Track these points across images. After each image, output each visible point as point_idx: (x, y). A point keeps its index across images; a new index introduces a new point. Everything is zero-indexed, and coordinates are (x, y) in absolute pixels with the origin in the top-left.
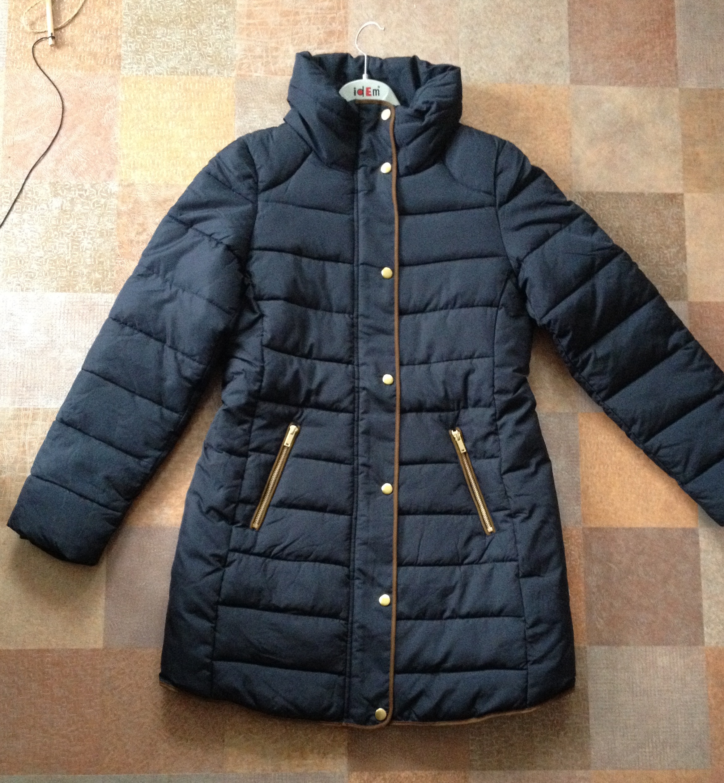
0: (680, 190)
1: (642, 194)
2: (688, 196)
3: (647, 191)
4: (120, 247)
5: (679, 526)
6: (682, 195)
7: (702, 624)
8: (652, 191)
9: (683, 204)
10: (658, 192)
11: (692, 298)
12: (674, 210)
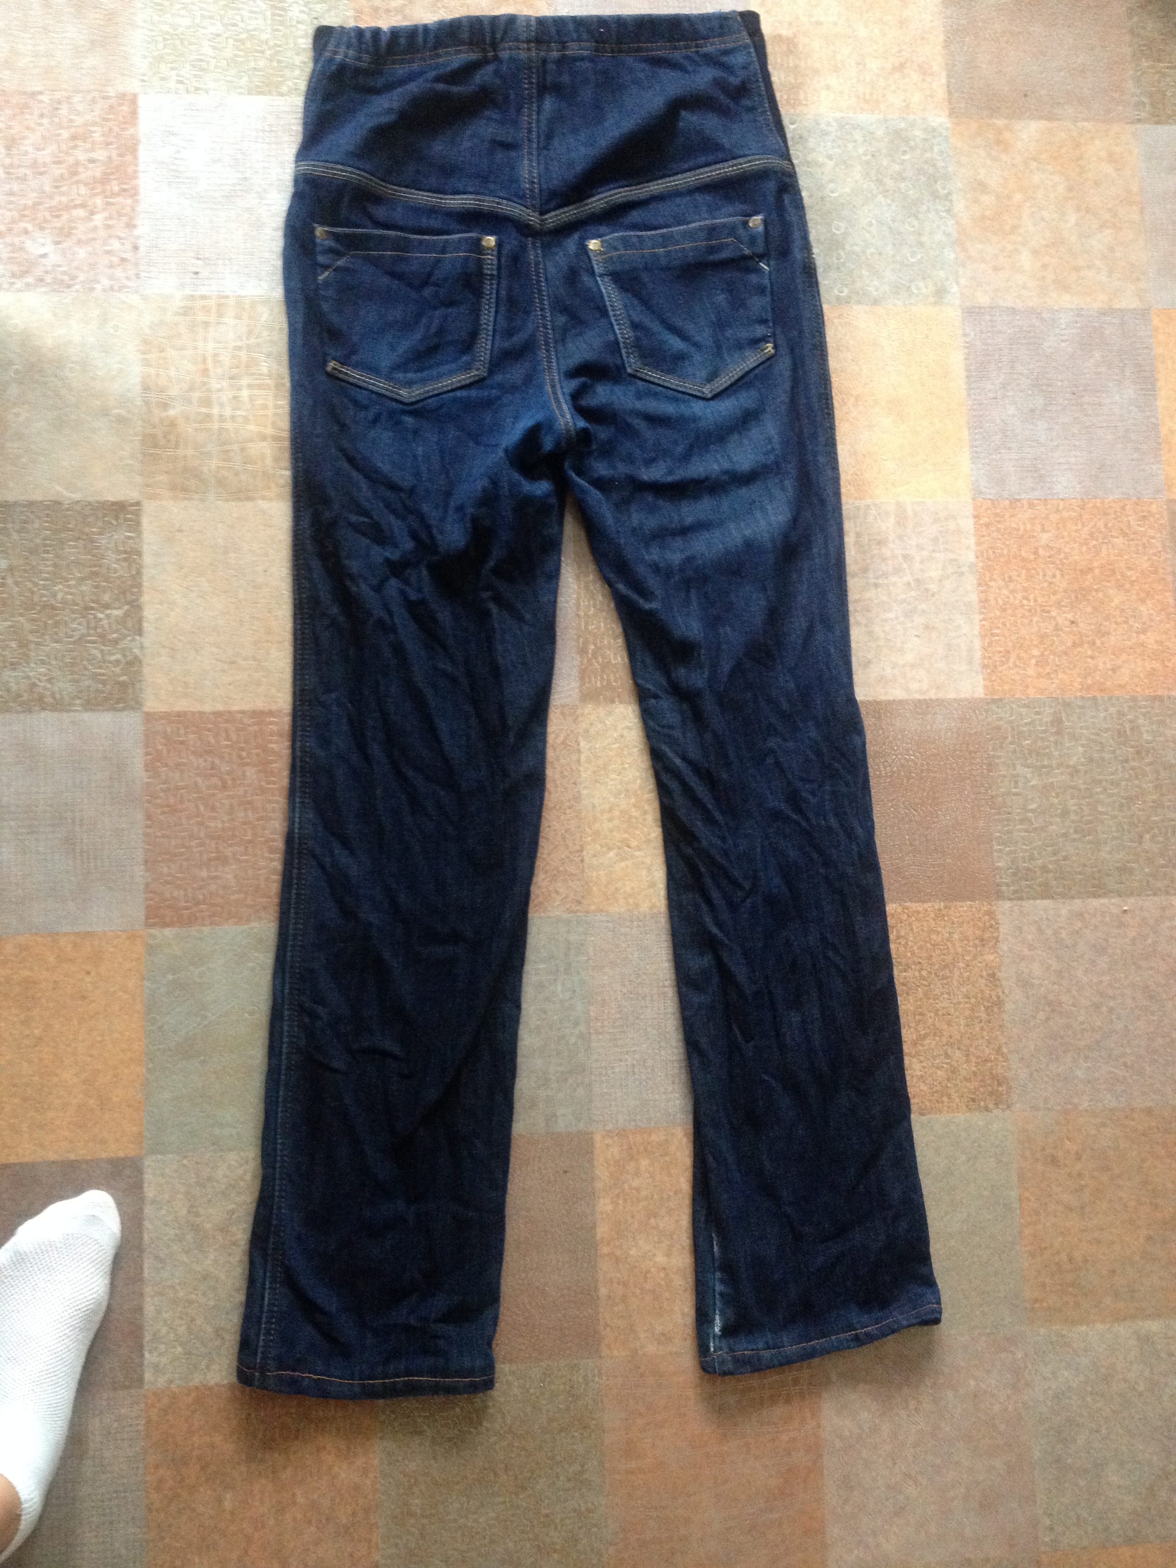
0: (135, 495)
2: (149, 507)
3: (69, 496)
5: (104, 1155)
6: (138, 504)
7: (140, 1347)
8: (77, 496)
9: (138, 523)
11: (152, 704)
12: (121, 535)
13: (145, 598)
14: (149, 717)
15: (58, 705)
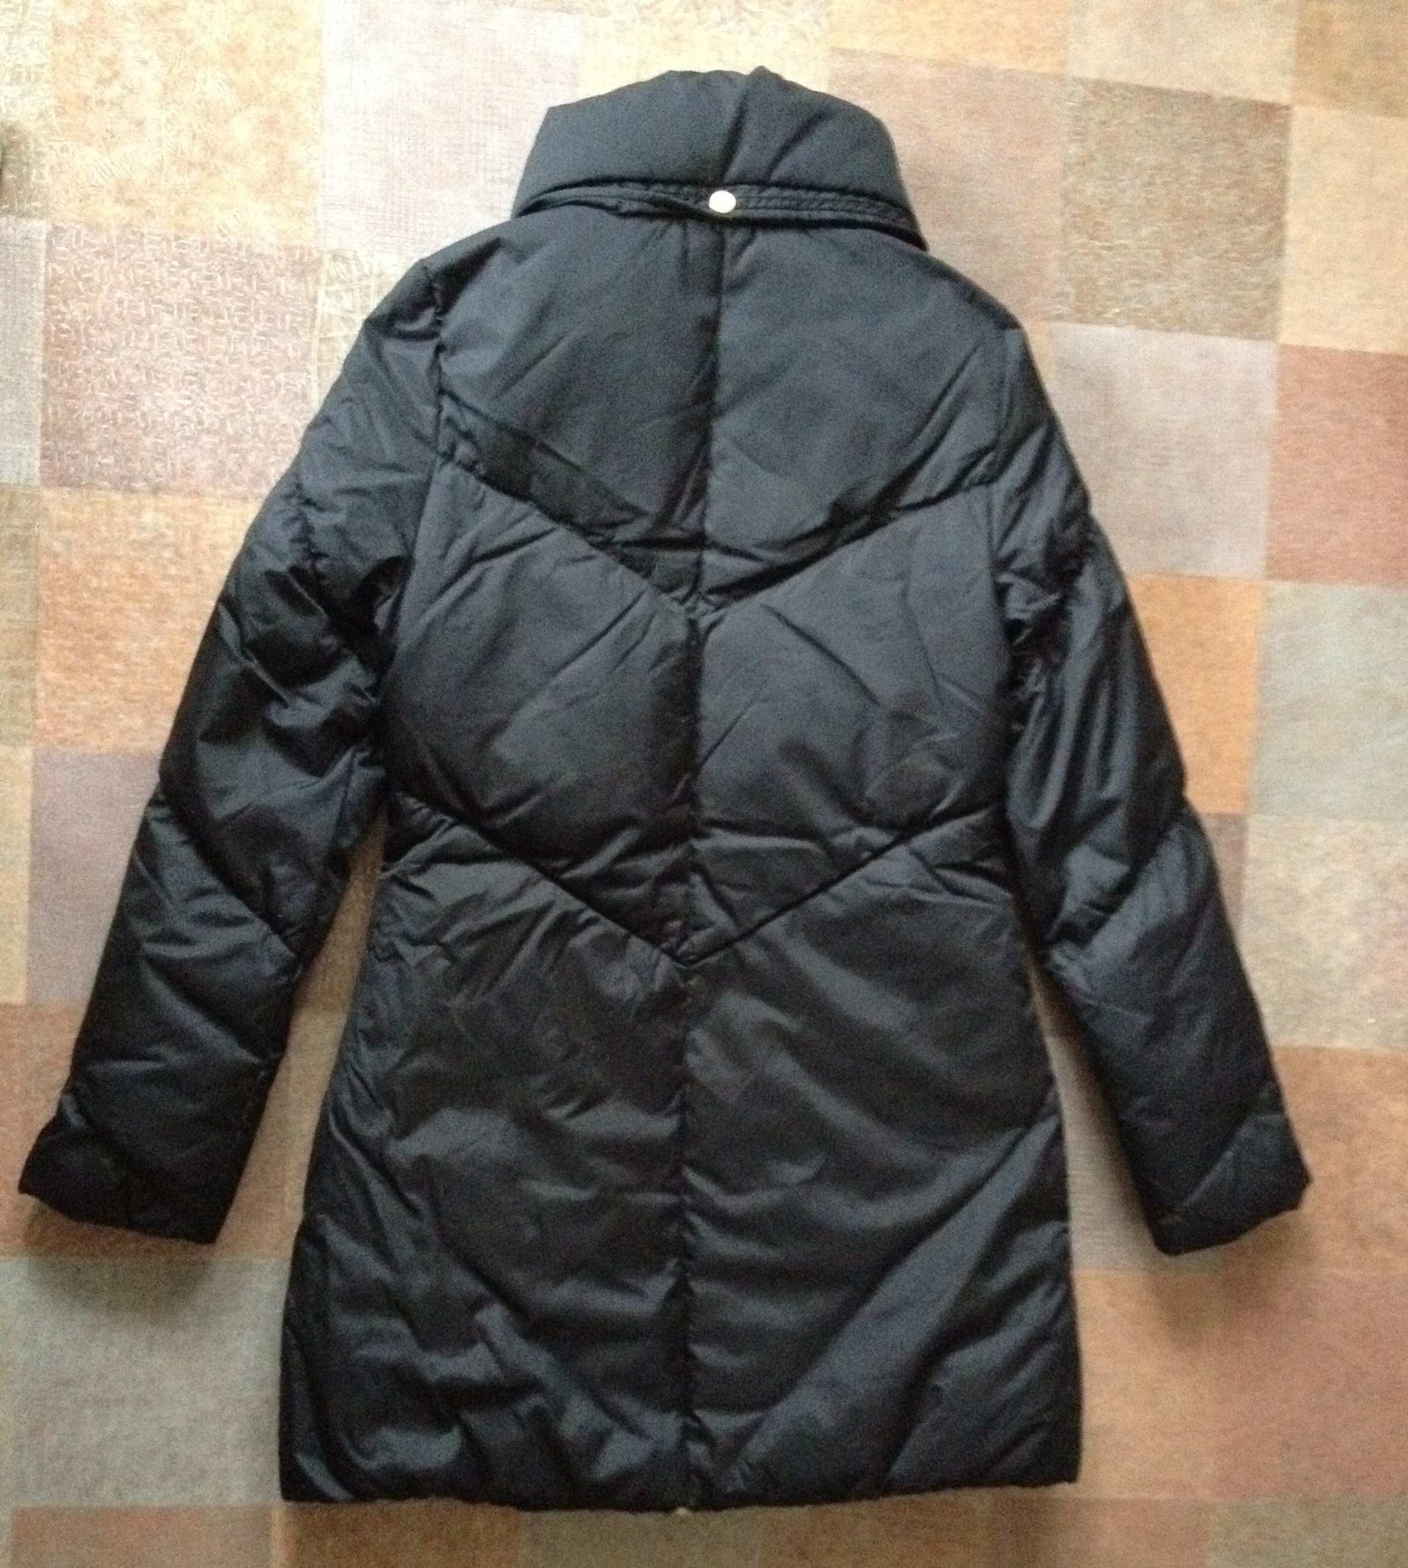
0: (1284, 97)
1: (1208, 98)
2: (1299, 111)
3: (1219, 92)
4: (60, 112)
6: (1287, 108)
8: (1228, 93)
10: (1241, 96)
11: (1288, 336)
12: (1270, 140)
13: (1288, 217)
14: (1285, 349)
15: (1197, 328)
